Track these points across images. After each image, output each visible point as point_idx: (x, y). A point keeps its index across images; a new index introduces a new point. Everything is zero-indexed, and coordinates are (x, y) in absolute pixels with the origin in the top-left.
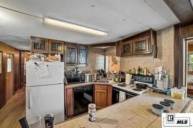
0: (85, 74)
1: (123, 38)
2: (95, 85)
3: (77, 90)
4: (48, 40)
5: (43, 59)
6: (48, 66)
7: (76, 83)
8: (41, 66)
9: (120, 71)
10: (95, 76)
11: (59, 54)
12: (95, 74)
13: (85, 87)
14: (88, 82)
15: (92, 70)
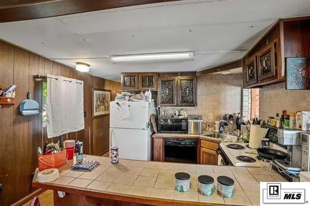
0: (189, 121)
1: (247, 50)
2: (202, 141)
3: (169, 141)
4: (138, 75)
5: (127, 98)
6: (129, 106)
7: (173, 132)
8: (122, 106)
9: (256, 120)
10: (217, 126)
11: (149, 91)
12: (217, 122)
13: (182, 139)
14: (192, 133)
15: (212, 114)
